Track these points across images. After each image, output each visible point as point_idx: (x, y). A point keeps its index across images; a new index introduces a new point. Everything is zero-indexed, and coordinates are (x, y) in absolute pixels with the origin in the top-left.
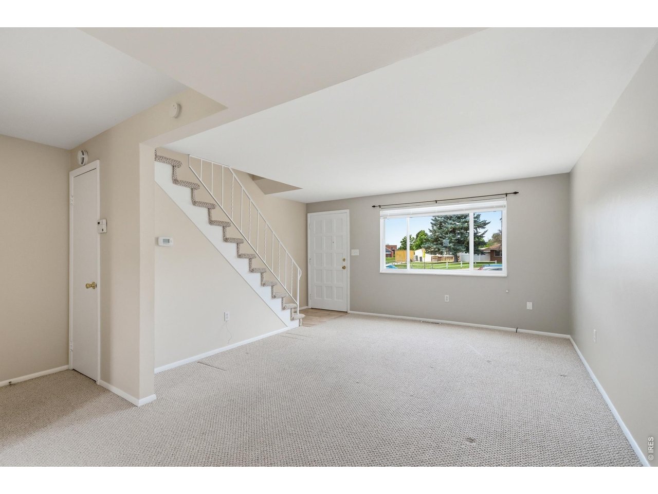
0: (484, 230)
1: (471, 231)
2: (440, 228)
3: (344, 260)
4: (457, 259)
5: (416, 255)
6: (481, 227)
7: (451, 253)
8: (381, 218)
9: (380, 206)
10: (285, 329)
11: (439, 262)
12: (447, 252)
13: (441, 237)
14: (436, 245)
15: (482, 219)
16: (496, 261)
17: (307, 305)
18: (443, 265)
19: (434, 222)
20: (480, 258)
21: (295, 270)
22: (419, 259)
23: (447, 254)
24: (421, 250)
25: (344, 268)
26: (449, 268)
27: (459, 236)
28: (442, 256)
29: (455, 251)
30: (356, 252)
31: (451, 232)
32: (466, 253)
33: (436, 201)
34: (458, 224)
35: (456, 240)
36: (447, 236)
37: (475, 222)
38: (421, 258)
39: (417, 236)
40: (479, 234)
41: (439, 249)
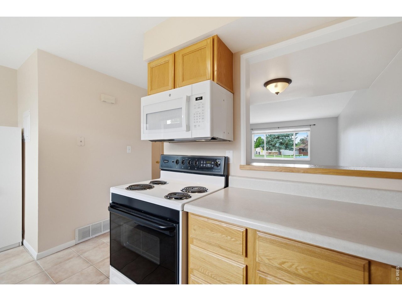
4: (280, 153)
5: (256, 151)
7: (277, 150)
9: (252, 129)
11: (270, 155)
12: (274, 149)
13: (271, 141)
14: (268, 145)
16: (302, 155)
22: (258, 153)
23: (274, 150)
24: (259, 148)
27: (281, 140)
28: (271, 151)
29: (279, 149)
31: (277, 138)
32: (285, 150)
33: (279, 128)
36: (274, 140)
38: (259, 153)
39: (257, 140)
41: (270, 148)
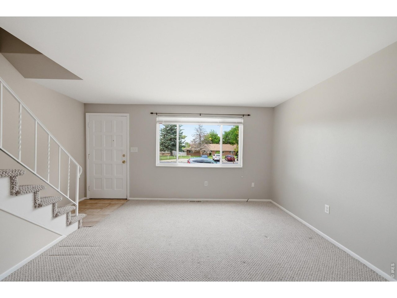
0: (185, 140)
1: (178, 141)
2: (164, 138)
3: (124, 156)
4: (172, 154)
6: (183, 138)
8: (157, 123)
9: (157, 113)
10: (59, 239)
11: (163, 155)
12: (167, 150)
13: (164, 143)
14: (162, 146)
15: (183, 134)
16: (189, 156)
17: (85, 196)
18: (166, 157)
19: (161, 134)
20: (182, 154)
21: (74, 167)
25: (124, 162)
26: (169, 159)
28: (165, 152)
29: (171, 150)
30: (135, 150)
31: (169, 140)
32: (175, 151)
33: (200, 114)
34: (173, 136)
35: (172, 144)
36: (167, 142)
37: (180, 136)
40: (182, 142)
41: (163, 149)
